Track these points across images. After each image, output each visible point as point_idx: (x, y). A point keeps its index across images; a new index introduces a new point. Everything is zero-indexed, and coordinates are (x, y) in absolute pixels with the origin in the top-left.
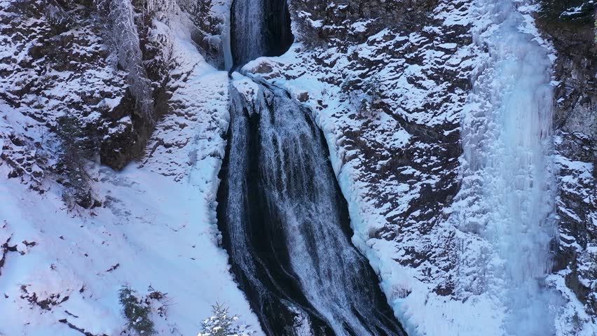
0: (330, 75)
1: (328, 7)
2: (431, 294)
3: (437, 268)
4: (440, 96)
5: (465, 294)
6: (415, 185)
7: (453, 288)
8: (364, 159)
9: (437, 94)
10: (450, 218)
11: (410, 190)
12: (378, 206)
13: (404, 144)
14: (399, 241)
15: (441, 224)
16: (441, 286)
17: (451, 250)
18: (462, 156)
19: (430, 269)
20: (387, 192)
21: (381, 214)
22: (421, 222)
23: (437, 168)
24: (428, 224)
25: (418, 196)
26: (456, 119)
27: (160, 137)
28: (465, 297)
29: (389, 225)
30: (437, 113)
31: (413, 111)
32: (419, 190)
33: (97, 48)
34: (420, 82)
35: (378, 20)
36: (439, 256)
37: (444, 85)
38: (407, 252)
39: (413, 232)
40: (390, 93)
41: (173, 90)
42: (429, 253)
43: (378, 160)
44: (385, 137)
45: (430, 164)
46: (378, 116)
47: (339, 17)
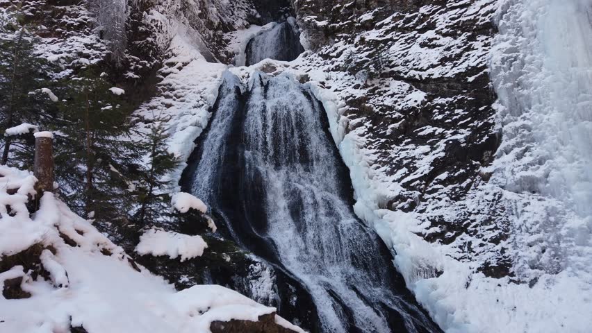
0: (336, 64)
1: (334, 7)
2: (475, 275)
3: (480, 241)
4: (459, 47)
5: (532, 273)
6: (438, 144)
7: (511, 266)
8: (371, 125)
9: (455, 46)
10: (491, 178)
11: (431, 151)
12: (391, 173)
13: (419, 102)
14: (421, 212)
15: (480, 187)
16: (489, 263)
17: (499, 215)
18: (497, 101)
19: (470, 243)
20: (401, 157)
21: (394, 181)
22: (451, 187)
23: (465, 121)
24: (461, 188)
25: (443, 154)
26: (481, 62)
27: (141, 114)
28: (533, 277)
29: (406, 193)
30: (456, 63)
31: (428, 68)
32: (443, 148)
33: (86, 20)
34: (434, 42)
35: (385, 8)
36: (482, 224)
37: (463, 37)
38: (434, 223)
39: (440, 199)
40: (400, 61)
41: (165, 75)
42: (465, 223)
43: (389, 125)
44: (396, 99)
45: (455, 117)
46: (387, 84)
47: (345, 15)
